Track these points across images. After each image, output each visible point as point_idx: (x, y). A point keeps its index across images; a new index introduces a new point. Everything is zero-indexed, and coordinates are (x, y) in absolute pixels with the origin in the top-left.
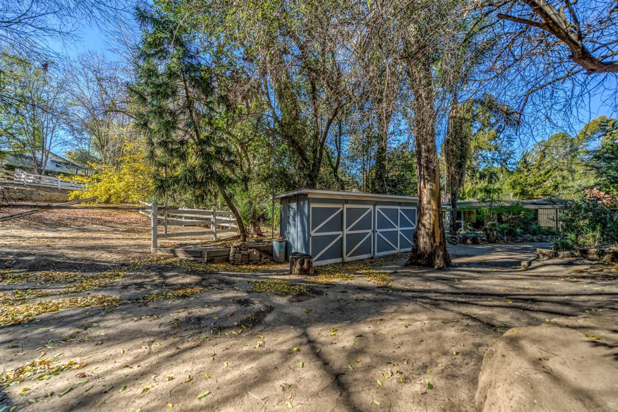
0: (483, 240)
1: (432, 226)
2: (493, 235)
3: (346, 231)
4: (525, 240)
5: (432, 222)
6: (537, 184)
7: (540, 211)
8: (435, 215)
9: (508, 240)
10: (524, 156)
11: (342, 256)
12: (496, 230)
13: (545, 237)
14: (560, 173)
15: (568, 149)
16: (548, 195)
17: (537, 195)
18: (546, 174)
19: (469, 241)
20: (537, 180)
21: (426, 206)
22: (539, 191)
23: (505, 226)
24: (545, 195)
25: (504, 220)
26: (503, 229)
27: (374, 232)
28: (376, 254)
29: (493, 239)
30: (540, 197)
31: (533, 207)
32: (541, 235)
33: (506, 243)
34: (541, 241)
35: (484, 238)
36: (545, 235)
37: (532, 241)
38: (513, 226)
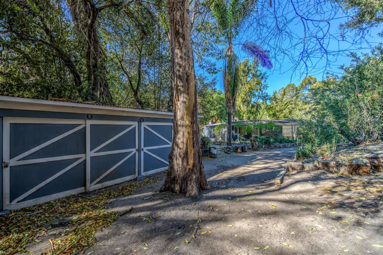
0: (249, 149)
1: (185, 146)
2: (256, 144)
3: (90, 154)
4: (276, 147)
5: (185, 140)
6: (281, 111)
7: (284, 127)
8: (188, 133)
9: (265, 147)
10: (274, 94)
11: (85, 185)
12: (257, 141)
13: (287, 144)
14: (291, 106)
15: (295, 93)
16: (286, 117)
17: (281, 118)
18: (285, 105)
19: (239, 151)
20: (281, 108)
21: (179, 123)
22: (282, 115)
23: (263, 137)
24: (285, 117)
25: (263, 133)
26: (263, 139)
27: (139, 150)
28: (143, 174)
29: (256, 148)
30: (283, 118)
31: (280, 124)
32: (284, 143)
33: (264, 150)
34: (285, 147)
35: (250, 147)
36: (287, 143)
37: (280, 147)
38: (269, 138)
